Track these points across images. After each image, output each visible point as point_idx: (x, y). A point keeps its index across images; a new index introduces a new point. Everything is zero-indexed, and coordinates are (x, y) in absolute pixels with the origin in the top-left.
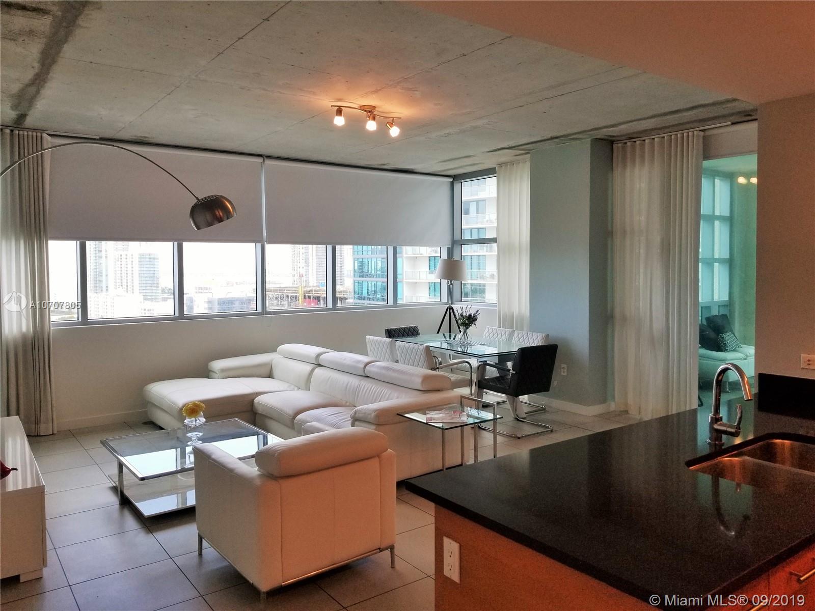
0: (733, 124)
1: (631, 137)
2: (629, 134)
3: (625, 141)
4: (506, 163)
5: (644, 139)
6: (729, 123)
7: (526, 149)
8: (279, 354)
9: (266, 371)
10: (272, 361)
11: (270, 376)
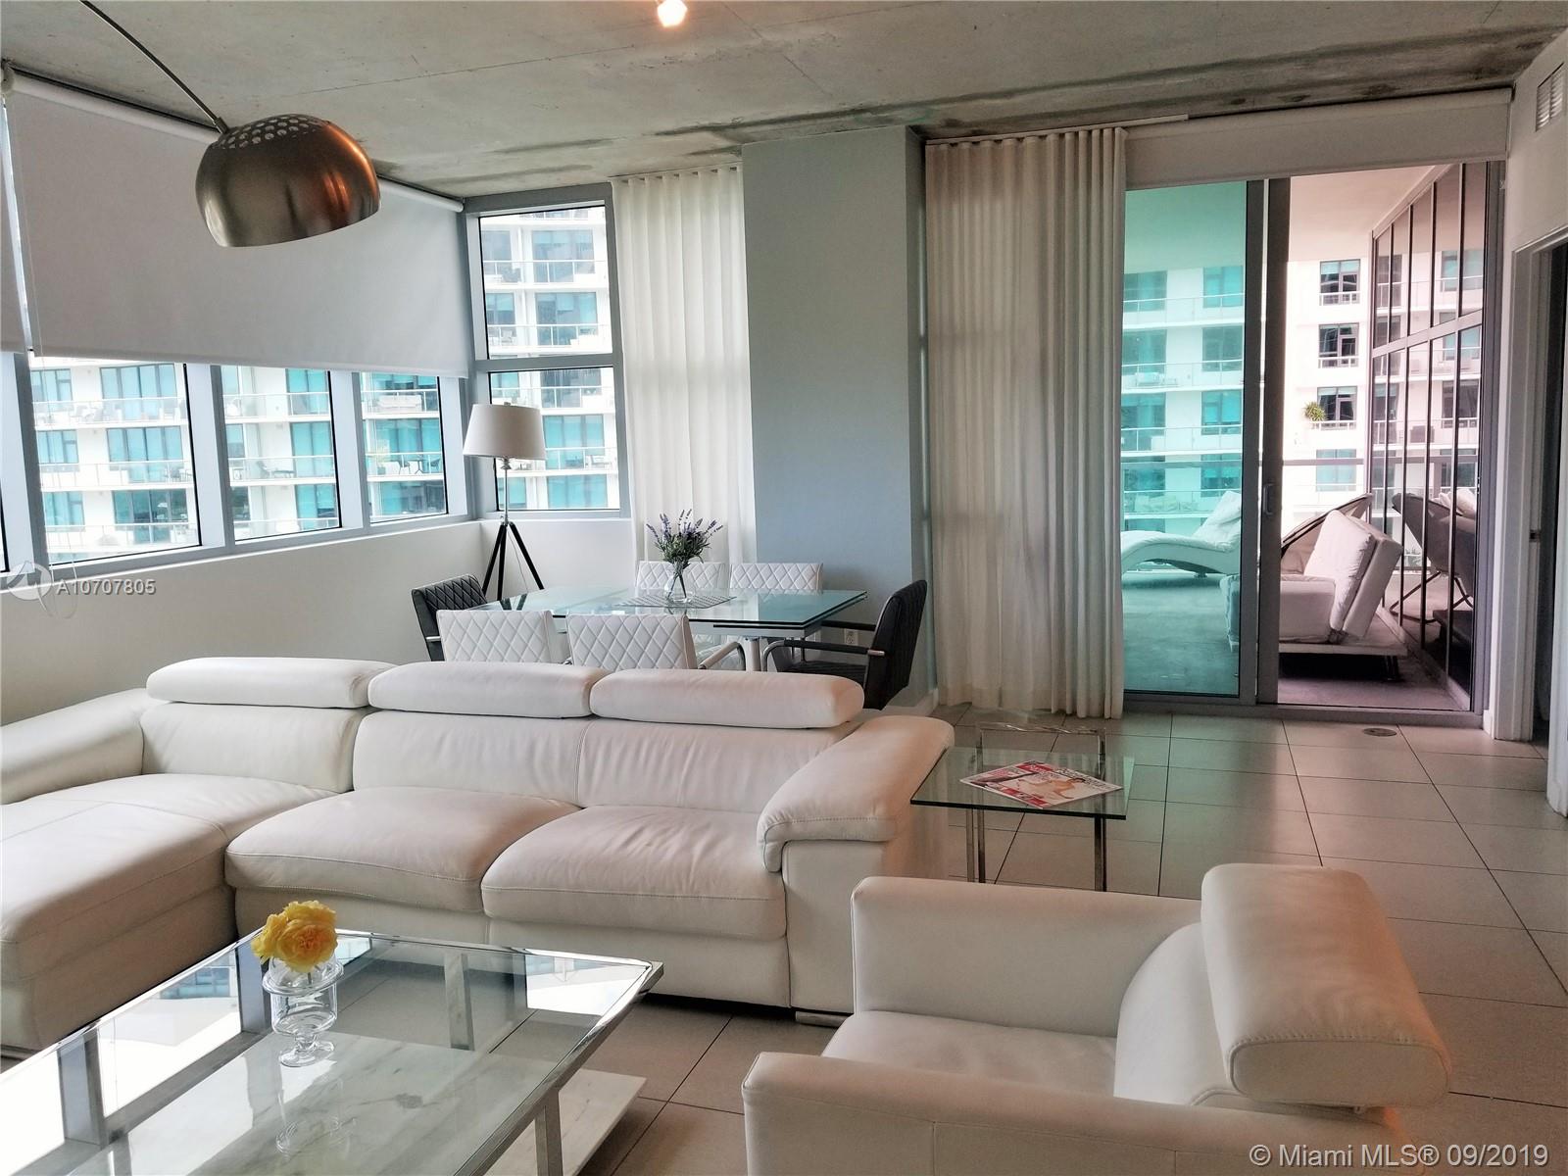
0: (1191, 118)
1: (976, 132)
2: (978, 124)
3: (953, 141)
4: (639, 175)
5: (997, 137)
6: (1186, 117)
7: (736, 138)
8: (154, 694)
9: (130, 754)
10: (137, 718)
11: (147, 765)
